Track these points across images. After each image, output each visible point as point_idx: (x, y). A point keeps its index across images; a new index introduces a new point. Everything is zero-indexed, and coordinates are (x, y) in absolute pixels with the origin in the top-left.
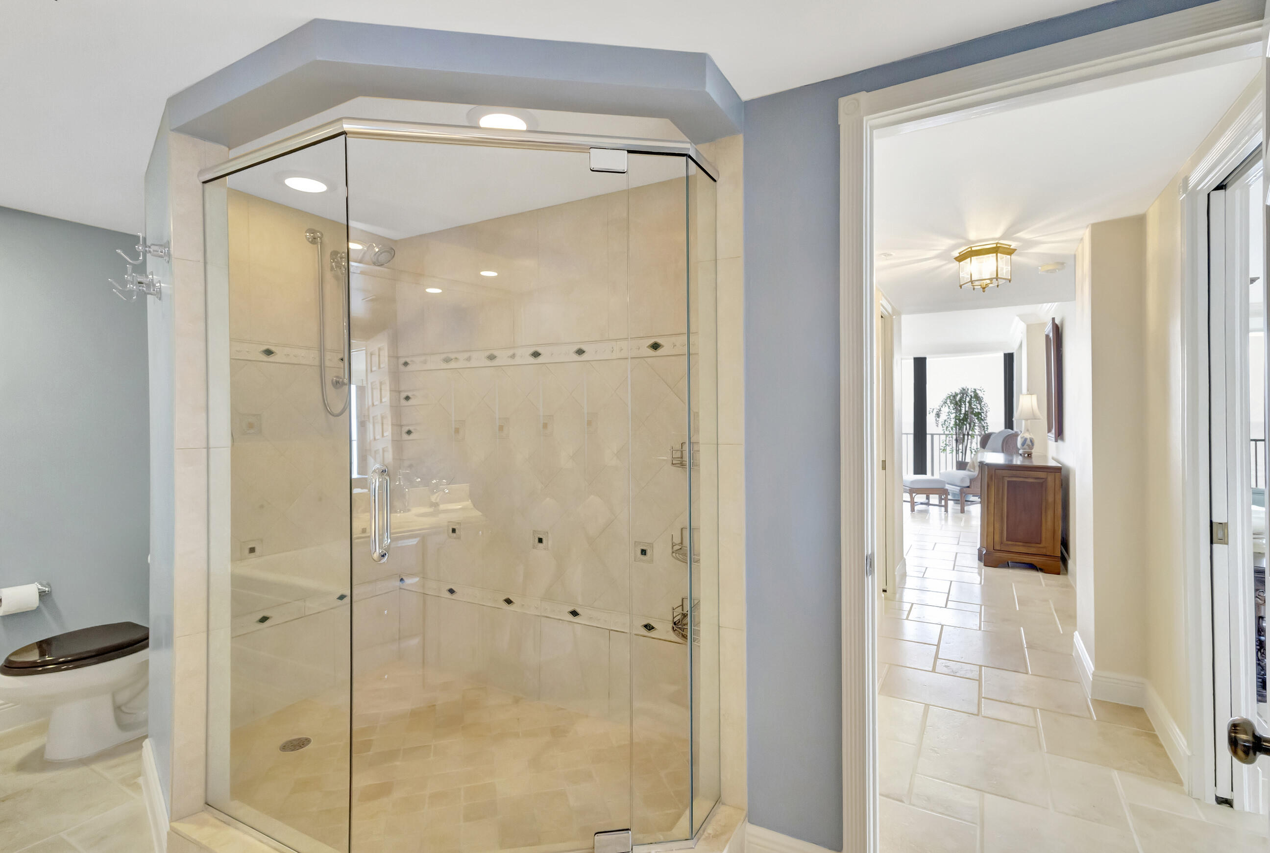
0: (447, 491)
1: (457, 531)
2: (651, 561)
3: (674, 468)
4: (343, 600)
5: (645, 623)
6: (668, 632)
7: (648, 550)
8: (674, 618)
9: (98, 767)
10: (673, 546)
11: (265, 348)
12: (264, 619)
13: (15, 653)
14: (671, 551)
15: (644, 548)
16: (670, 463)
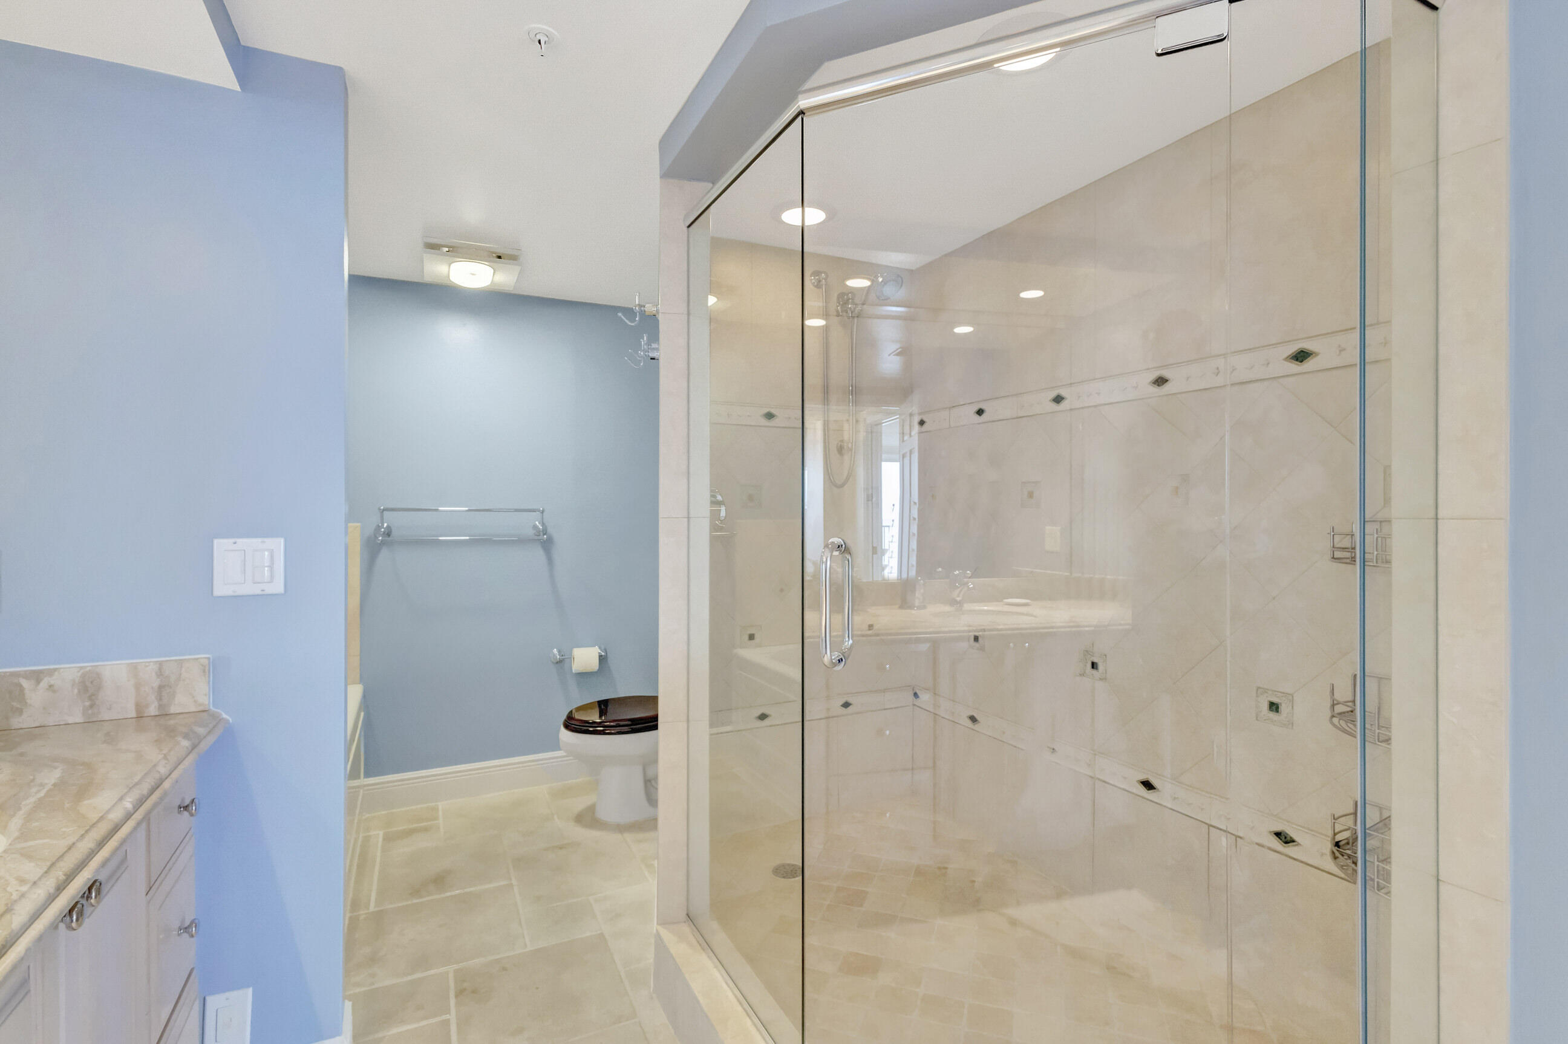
0: (972, 586)
1: (980, 639)
2: (1290, 724)
3: (1336, 565)
4: (849, 708)
5: (1278, 829)
6: (1322, 855)
7: (1283, 705)
8: (1335, 834)
9: (629, 837)
10: (1333, 706)
11: (766, 410)
12: (763, 717)
13: (579, 709)
14: (1329, 714)
15: (1275, 700)
16: (1329, 556)
